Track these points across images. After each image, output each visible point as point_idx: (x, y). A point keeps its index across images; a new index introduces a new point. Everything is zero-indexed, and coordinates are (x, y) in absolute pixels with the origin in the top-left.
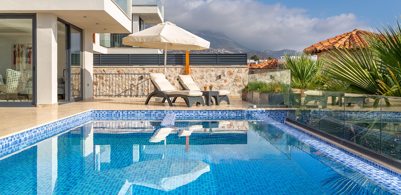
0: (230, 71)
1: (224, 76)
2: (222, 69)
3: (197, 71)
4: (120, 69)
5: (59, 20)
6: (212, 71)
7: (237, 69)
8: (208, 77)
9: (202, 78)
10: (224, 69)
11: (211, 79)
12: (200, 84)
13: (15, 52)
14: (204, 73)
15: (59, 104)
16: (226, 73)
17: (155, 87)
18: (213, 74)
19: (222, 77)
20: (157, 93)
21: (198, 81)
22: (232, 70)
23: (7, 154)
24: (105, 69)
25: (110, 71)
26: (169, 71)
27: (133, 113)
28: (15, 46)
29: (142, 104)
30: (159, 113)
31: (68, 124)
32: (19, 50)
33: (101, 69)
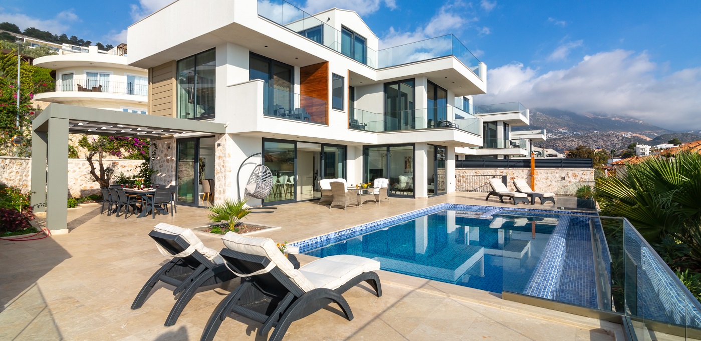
0: (574, 174)
1: (569, 177)
2: (566, 171)
3: (542, 173)
4: (477, 171)
5: (428, 144)
6: (557, 173)
7: (582, 172)
8: (553, 178)
9: (547, 179)
10: (568, 171)
11: (555, 180)
12: (545, 183)
13: (406, 161)
14: (549, 175)
15: (428, 197)
16: (570, 175)
17: (492, 188)
18: (557, 175)
19: (567, 179)
20: (494, 193)
21: (543, 181)
22: (576, 172)
23: (394, 224)
24: (466, 171)
25: (470, 172)
26: (517, 172)
27: (470, 207)
28: (406, 158)
29: (482, 200)
30: (488, 208)
31: (427, 211)
32: (408, 160)
33: (462, 171)
